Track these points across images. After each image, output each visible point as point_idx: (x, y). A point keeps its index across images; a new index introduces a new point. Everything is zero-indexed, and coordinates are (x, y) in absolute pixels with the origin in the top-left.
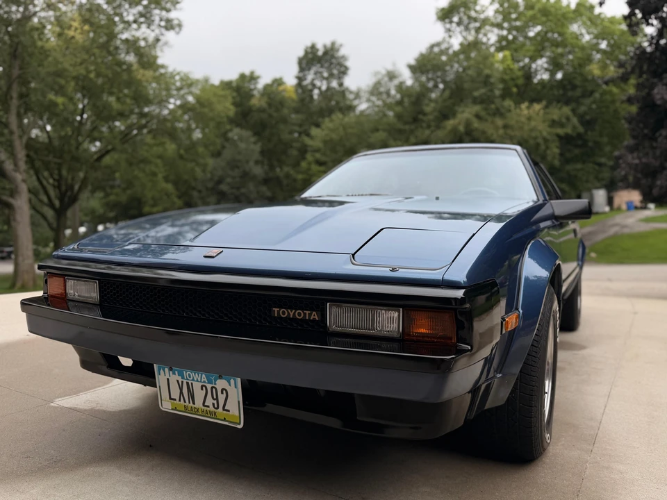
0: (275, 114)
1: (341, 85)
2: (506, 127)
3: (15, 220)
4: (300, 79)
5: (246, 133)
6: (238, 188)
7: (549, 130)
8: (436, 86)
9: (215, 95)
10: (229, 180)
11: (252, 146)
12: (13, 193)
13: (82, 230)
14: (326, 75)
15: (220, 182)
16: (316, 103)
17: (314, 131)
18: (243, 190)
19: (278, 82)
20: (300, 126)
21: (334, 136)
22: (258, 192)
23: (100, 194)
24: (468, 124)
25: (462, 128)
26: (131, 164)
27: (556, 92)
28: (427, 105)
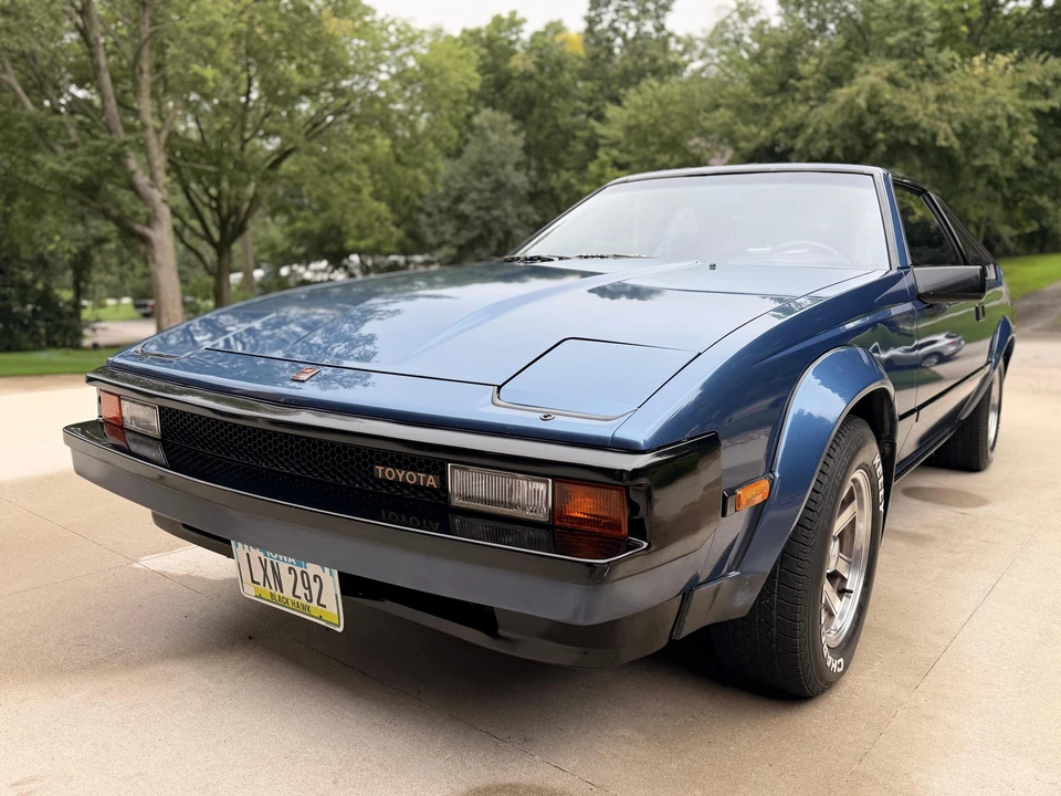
0: (549, 83)
1: (660, 28)
2: (940, 98)
3: (154, 261)
4: (591, 22)
5: (501, 117)
6: (488, 209)
7: (1019, 102)
8: (822, 28)
9: (449, 55)
10: (473, 196)
11: (511, 138)
12: (150, 220)
13: (258, 274)
14: (634, 12)
15: (459, 199)
16: (617, 61)
17: (612, 111)
18: (495, 213)
19: (556, 28)
20: (590, 101)
21: (643, 117)
22: (519, 216)
23: (281, 219)
24: (874, 94)
25: (862, 102)
26: (323, 172)
27: (1040, 31)
28: (805, 61)
